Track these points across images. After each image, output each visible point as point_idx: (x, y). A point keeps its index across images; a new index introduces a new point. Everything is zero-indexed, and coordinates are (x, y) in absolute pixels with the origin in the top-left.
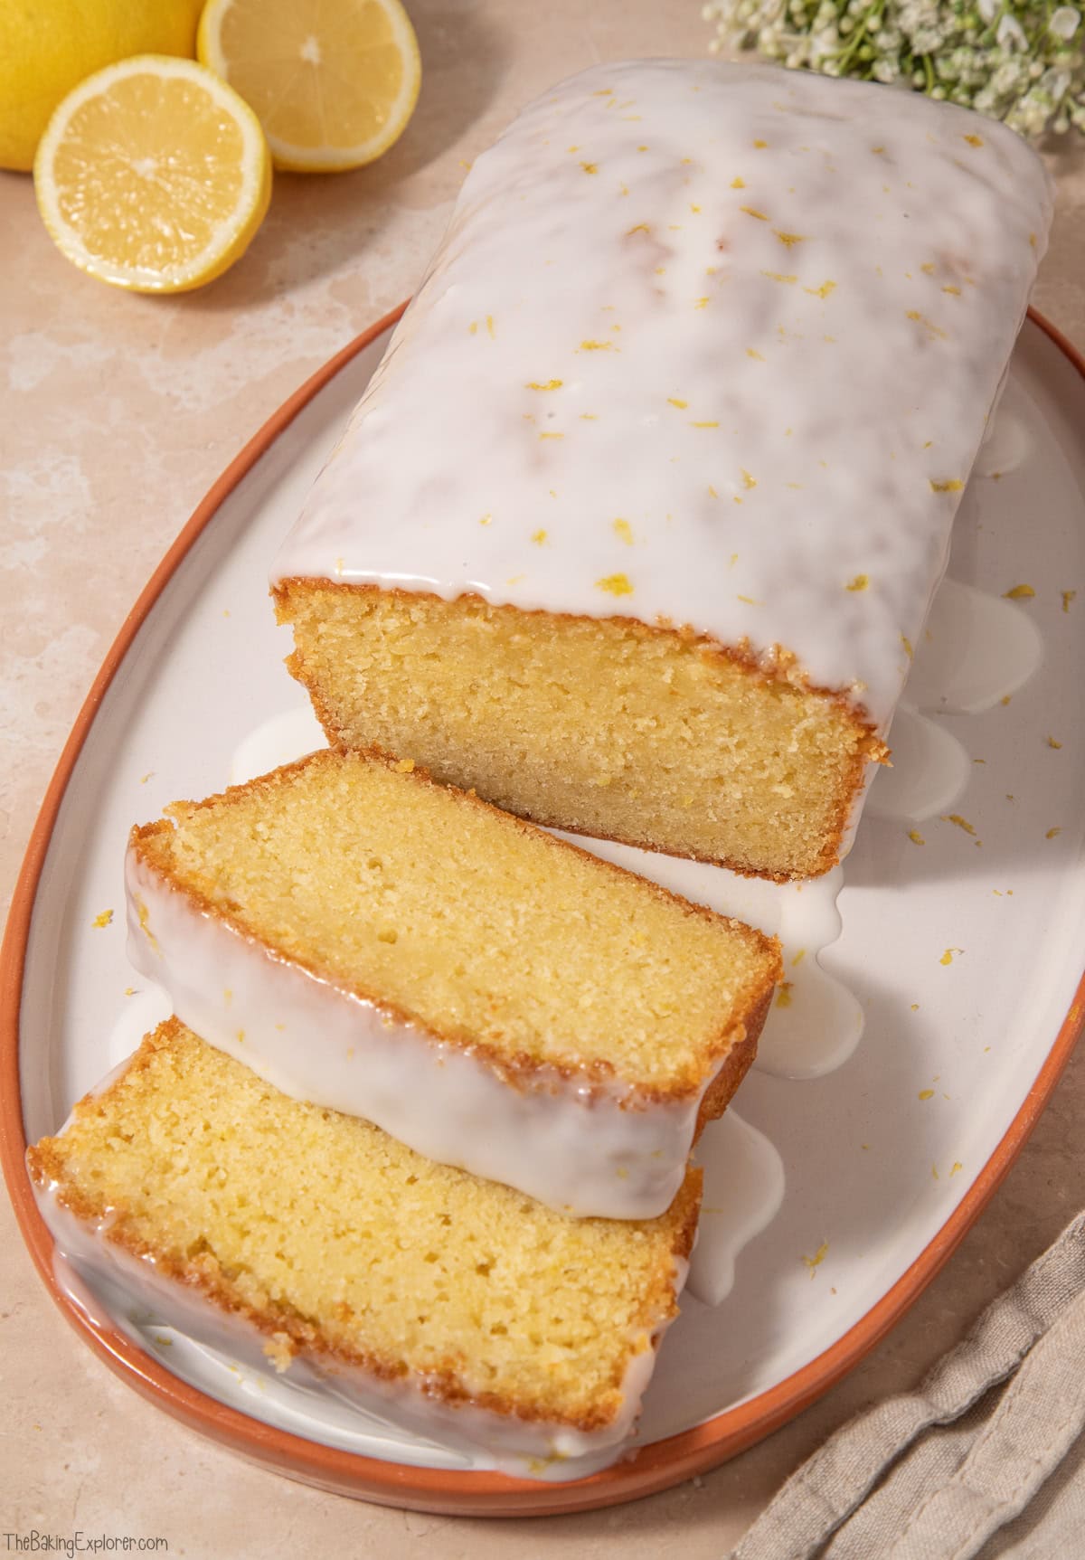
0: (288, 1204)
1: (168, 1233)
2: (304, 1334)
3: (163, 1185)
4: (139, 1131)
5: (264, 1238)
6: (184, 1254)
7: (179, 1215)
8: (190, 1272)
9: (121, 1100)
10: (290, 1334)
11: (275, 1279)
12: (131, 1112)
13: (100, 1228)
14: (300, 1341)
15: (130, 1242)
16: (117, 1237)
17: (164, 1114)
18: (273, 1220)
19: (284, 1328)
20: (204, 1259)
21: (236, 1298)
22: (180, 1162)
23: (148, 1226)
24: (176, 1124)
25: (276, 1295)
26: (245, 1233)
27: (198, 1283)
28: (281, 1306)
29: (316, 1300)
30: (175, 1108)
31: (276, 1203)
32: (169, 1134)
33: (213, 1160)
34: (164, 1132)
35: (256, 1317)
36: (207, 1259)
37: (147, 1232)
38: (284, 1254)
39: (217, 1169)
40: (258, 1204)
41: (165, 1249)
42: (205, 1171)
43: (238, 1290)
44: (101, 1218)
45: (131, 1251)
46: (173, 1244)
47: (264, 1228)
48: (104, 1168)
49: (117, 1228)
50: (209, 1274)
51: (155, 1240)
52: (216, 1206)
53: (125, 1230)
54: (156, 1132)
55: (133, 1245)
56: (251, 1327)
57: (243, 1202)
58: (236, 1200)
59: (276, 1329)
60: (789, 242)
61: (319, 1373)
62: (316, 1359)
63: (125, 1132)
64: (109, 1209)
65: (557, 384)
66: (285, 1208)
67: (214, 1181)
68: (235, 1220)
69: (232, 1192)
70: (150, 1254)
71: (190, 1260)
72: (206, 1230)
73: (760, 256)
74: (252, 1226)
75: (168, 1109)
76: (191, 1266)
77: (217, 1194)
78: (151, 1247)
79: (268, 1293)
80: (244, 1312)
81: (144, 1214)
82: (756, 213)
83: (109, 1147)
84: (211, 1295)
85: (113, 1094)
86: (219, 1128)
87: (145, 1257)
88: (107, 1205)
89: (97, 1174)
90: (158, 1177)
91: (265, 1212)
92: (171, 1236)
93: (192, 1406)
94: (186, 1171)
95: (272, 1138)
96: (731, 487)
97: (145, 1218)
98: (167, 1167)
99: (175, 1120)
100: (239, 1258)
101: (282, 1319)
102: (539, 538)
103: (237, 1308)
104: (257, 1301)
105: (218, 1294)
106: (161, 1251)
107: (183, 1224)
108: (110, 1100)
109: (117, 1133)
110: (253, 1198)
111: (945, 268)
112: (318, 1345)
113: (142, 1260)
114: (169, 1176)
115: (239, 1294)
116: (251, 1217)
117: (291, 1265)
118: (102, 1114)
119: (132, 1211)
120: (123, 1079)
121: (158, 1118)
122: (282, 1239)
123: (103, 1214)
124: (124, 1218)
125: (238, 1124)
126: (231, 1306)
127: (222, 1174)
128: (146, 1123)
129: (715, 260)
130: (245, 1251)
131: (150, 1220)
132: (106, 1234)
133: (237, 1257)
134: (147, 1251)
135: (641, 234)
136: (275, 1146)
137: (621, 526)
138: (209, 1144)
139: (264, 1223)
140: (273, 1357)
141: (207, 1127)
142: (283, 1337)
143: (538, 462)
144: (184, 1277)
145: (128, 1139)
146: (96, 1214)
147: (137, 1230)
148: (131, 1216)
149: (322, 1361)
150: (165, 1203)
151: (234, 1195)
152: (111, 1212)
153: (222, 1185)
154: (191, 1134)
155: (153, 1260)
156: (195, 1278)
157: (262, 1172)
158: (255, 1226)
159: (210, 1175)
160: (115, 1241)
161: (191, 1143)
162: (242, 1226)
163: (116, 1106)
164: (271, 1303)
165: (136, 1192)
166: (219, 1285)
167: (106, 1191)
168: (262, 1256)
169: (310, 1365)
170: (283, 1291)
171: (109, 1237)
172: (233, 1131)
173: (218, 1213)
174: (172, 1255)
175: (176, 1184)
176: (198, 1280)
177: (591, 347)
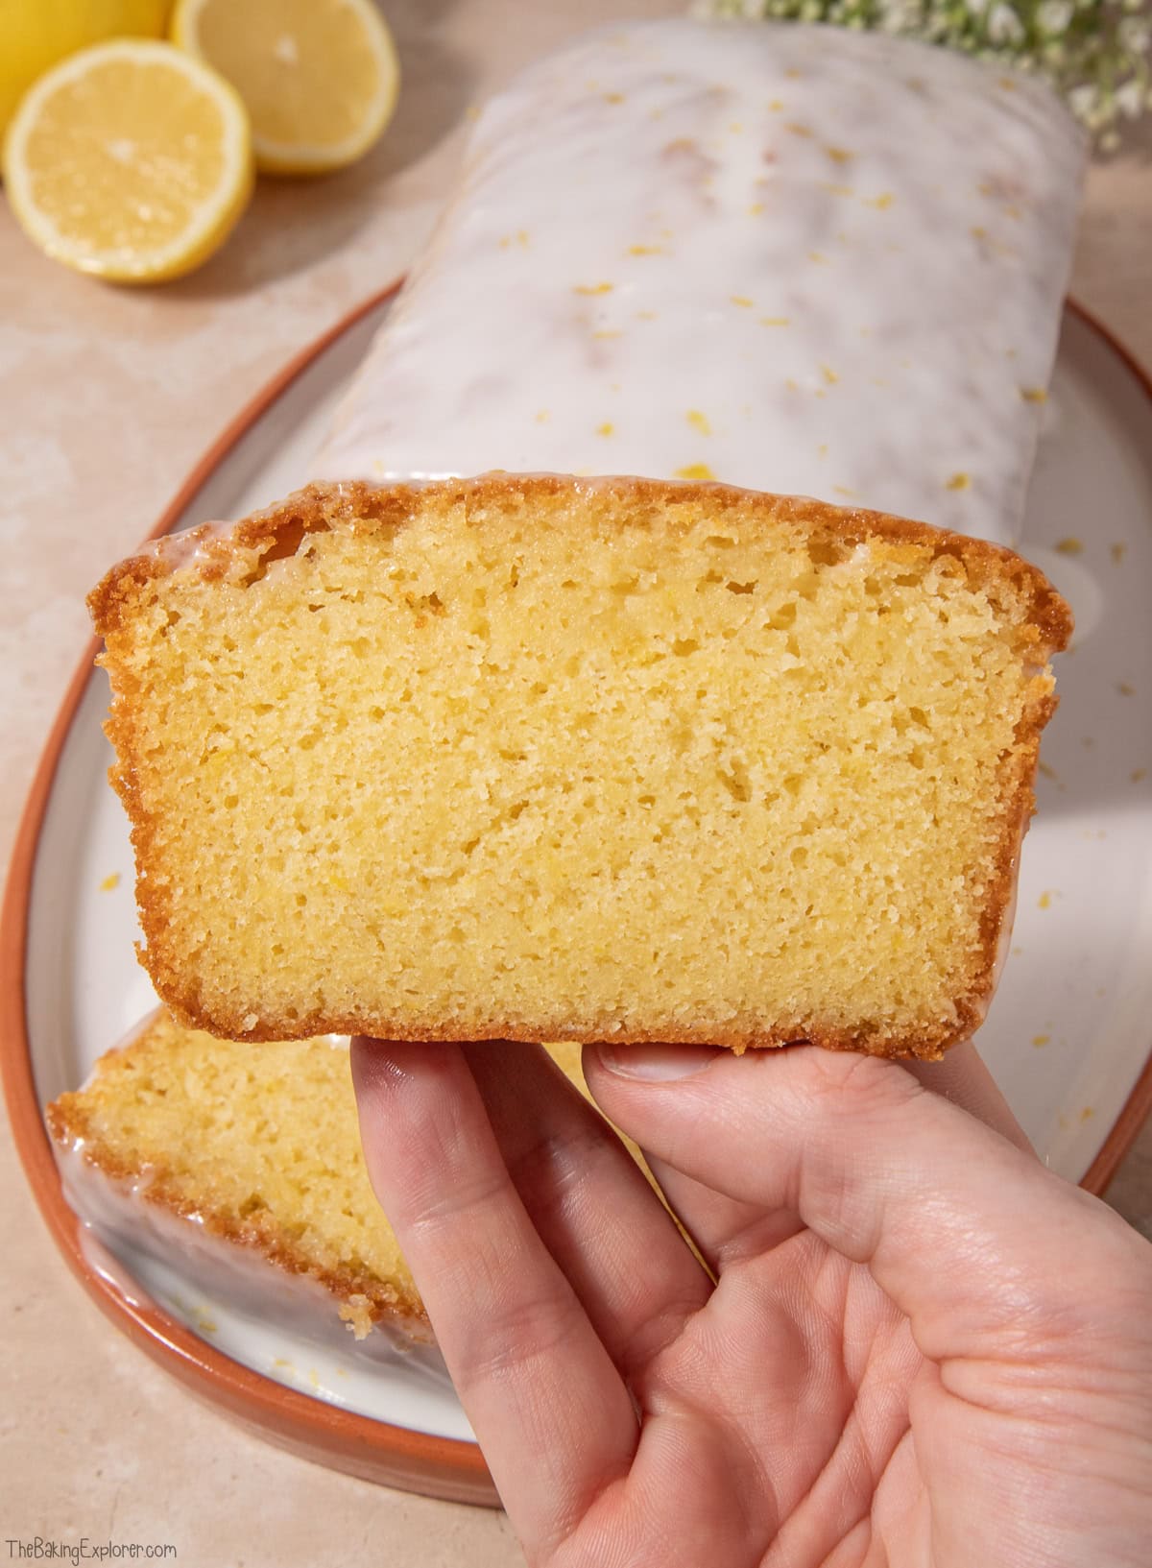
0: (351, 1157)
1: (215, 1190)
2: (385, 1296)
3: (204, 1141)
4: (173, 1084)
5: (327, 1193)
6: (236, 1213)
7: (227, 1171)
8: (247, 1231)
9: (150, 1051)
10: (369, 1298)
11: (344, 1239)
12: (163, 1065)
13: (135, 1188)
14: (380, 1305)
15: (173, 1200)
16: (157, 1197)
17: (200, 1065)
18: (334, 1175)
19: (361, 1290)
20: (261, 1216)
21: (303, 1259)
22: (223, 1116)
23: (192, 1183)
24: (215, 1076)
25: (348, 1257)
26: (304, 1191)
27: (256, 1242)
28: (357, 1267)
29: (394, 1259)
30: (213, 1059)
31: (338, 1157)
32: (208, 1087)
33: (260, 1113)
34: (202, 1084)
35: (326, 1277)
36: (264, 1216)
37: (191, 1190)
38: (353, 1210)
39: (266, 1123)
40: (318, 1158)
41: (214, 1208)
42: (253, 1124)
43: (303, 1249)
44: (137, 1177)
45: (174, 1210)
46: (223, 1202)
47: (327, 1183)
48: (136, 1124)
49: (156, 1187)
50: (268, 1232)
51: (201, 1198)
52: (268, 1160)
53: (166, 1188)
54: (193, 1084)
55: (176, 1203)
56: (321, 1290)
57: (299, 1157)
58: (292, 1154)
59: (352, 1292)
60: (838, 158)
61: (402, 1344)
62: (399, 1326)
63: (158, 1085)
64: (145, 1166)
65: (606, 288)
66: (348, 1162)
67: (264, 1135)
68: (291, 1175)
69: (286, 1146)
70: (198, 1212)
71: (244, 1217)
72: (259, 1188)
73: (811, 170)
74: (312, 1182)
75: (205, 1059)
76: (247, 1224)
77: (268, 1148)
78: (197, 1205)
79: (338, 1253)
80: (313, 1273)
81: (185, 1171)
82: (801, 131)
83: (139, 1101)
84: (273, 1255)
85: (141, 1045)
86: (265, 1080)
87: (192, 1217)
88: (144, 1161)
89: (128, 1131)
90: (200, 1132)
91: (325, 1166)
92: (219, 1194)
93: (250, 1390)
94: (230, 1125)
95: (327, 1088)
96: (811, 382)
97: (187, 1175)
98: (208, 1123)
99: (212, 1072)
100: (298, 1217)
101: (358, 1280)
102: (605, 431)
103: (304, 1268)
104: (325, 1260)
105: (279, 1253)
106: (210, 1209)
107: (233, 1181)
108: (138, 1051)
109: (148, 1086)
110: (311, 1152)
111: (998, 189)
112: (402, 1307)
113: (189, 1221)
114: (212, 1130)
115: (305, 1254)
116: (310, 1173)
117: (361, 1222)
118: (129, 1066)
119: (173, 1168)
120: (151, 1029)
121: (194, 1070)
122: (348, 1195)
123: (139, 1173)
124: (163, 1175)
125: (287, 1075)
126: (297, 1266)
127: (274, 1128)
128: (181, 1075)
129: (763, 172)
130: (306, 1209)
131: (193, 1177)
132: (144, 1193)
133: (297, 1215)
134: (192, 1210)
135: (680, 150)
136: (330, 1097)
137: (695, 418)
138: (255, 1096)
139: (326, 1178)
140: (351, 1322)
141: (251, 1079)
142: (360, 1299)
143: (598, 359)
144: (239, 1237)
145: (162, 1093)
146: (130, 1173)
147: (181, 1189)
148: (171, 1174)
149: (406, 1327)
150: (210, 1158)
151: (289, 1148)
152: (148, 1171)
153: (273, 1140)
154: (233, 1086)
155: (201, 1220)
156: (253, 1236)
157: (318, 1125)
158: (316, 1181)
159: (259, 1129)
160: (155, 1201)
161: (234, 1096)
162: (300, 1183)
163: (145, 1059)
164: (343, 1264)
165: (175, 1148)
166: (281, 1244)
167: (140, 1147)
168: (327, 1213)
169: (392, 1333)
170: (354, 1252)
171: (147, 1197)
172: (281, 1083)
173: (272, 1169)
174: (222, 1213)
175: (219, 1139)
176: (256, 1238)
177: (640, 252)
